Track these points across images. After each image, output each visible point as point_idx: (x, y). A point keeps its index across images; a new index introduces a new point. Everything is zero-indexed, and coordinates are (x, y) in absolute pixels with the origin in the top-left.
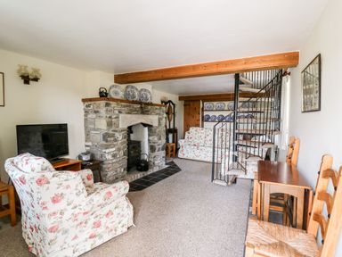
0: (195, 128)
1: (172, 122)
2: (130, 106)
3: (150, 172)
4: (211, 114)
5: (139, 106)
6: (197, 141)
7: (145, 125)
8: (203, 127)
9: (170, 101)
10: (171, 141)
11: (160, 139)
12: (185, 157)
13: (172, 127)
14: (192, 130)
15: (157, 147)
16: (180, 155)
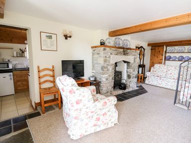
0: (159, 65)
1: (142, 61)
2: (117, 50)
3: (127, 90)
4: (172, 55)
5: (122, 50)
6: (160, 74)
7: (125, 62)
8: (164, 64)
9: (142, 47)
10: (140, 72)
11: (134, 71)
12: (150, 83)
13: (142, 64)
14: (157, 66)
15: (132, 76)
16: (147, 82)
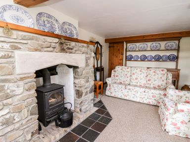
1: (99, 61)
4: (134, 54)
5: (57, 40)
6: (122, 80)
9: (97, 43)
11: (88, 81)
14: (118, 68)
